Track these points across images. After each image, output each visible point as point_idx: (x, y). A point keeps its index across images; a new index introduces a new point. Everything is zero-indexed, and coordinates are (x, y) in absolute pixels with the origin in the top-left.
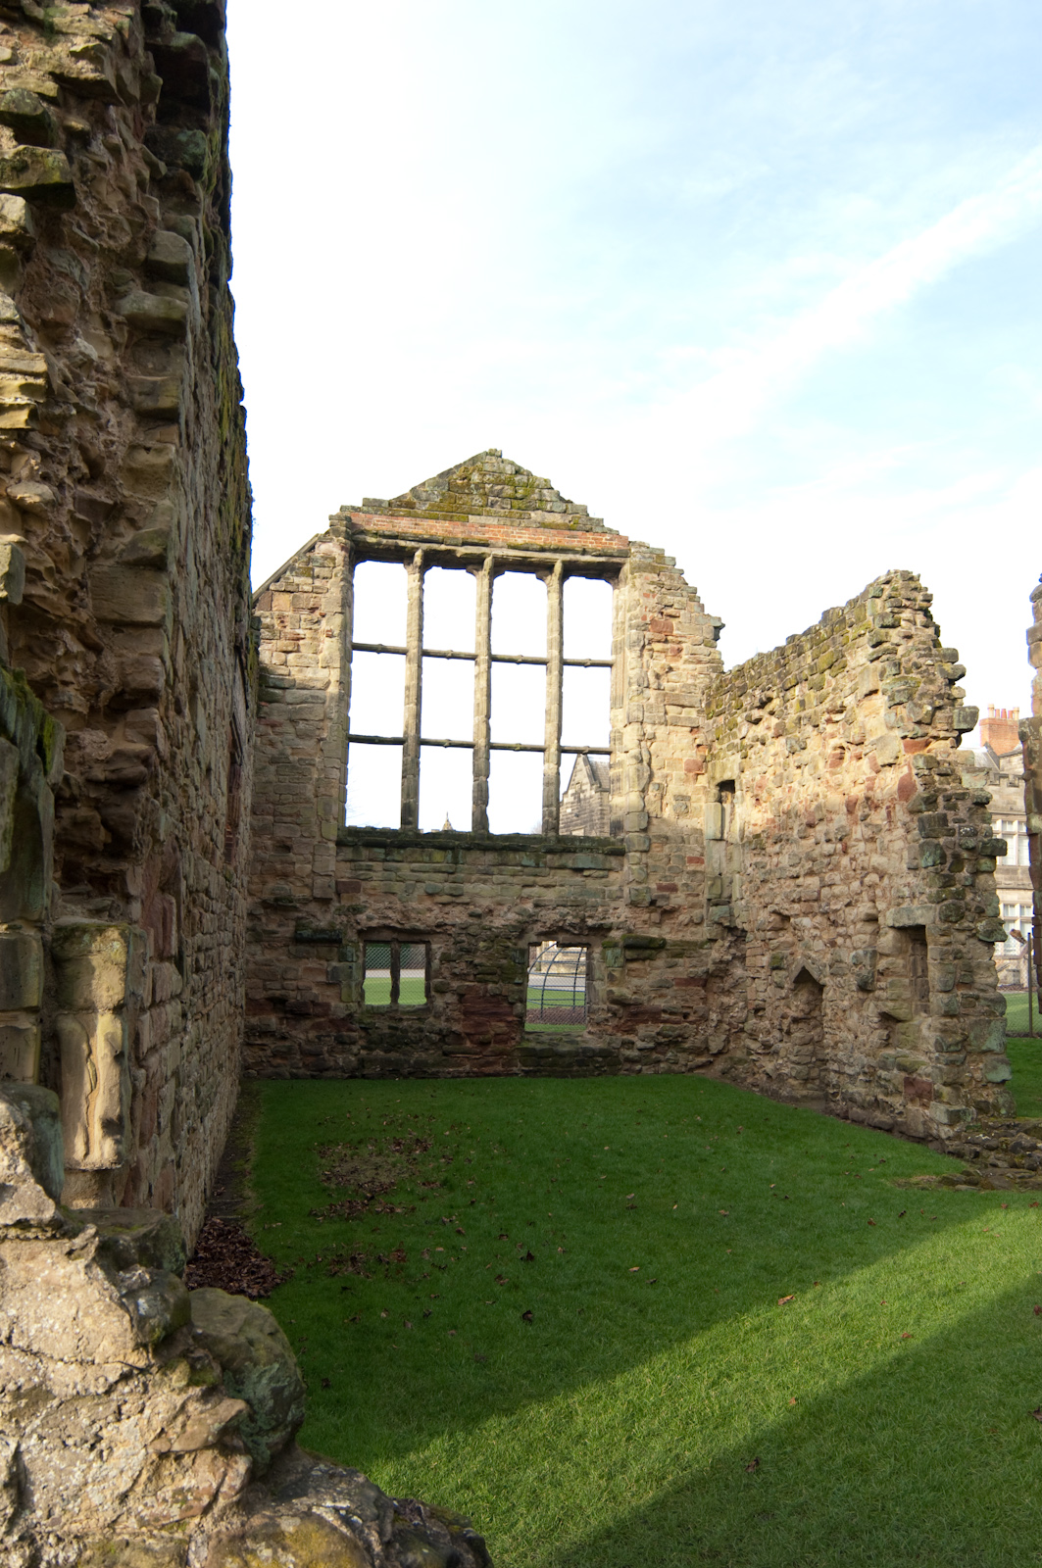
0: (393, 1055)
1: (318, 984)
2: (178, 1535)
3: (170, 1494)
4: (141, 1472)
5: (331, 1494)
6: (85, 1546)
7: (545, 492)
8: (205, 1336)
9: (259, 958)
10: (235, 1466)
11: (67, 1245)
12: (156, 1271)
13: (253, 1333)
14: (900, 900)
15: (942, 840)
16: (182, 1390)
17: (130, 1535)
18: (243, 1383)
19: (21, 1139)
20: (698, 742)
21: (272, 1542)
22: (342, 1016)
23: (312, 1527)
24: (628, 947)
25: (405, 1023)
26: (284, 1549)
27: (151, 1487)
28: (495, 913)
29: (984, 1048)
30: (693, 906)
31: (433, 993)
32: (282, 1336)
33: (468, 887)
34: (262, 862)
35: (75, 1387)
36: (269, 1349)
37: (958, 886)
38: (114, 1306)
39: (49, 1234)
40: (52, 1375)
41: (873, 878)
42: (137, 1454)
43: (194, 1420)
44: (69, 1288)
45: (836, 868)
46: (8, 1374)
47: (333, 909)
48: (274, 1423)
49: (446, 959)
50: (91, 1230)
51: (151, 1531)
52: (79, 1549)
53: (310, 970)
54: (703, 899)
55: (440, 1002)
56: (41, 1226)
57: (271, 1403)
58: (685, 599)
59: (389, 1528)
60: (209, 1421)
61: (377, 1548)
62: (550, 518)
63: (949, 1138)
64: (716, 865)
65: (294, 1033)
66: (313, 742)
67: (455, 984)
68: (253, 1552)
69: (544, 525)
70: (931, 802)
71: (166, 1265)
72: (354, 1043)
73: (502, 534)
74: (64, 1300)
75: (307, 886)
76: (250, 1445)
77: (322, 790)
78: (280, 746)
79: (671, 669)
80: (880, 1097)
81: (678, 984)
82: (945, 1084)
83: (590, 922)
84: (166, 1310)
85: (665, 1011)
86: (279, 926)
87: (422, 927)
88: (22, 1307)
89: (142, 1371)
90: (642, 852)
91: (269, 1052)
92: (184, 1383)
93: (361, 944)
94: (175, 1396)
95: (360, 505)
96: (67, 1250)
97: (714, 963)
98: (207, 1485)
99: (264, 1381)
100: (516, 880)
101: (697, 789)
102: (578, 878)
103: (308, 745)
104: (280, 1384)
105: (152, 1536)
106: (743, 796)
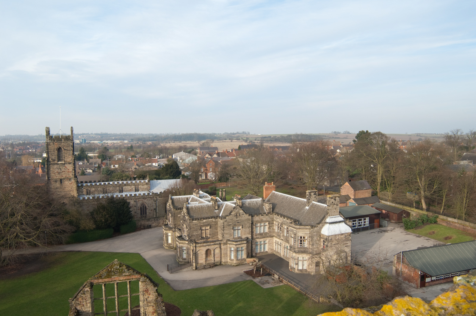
7: (125, 270)
20: (154, 308)
58: (150, 286)
62: (126, 274)
69: (125, 276)
79: (149, 297)
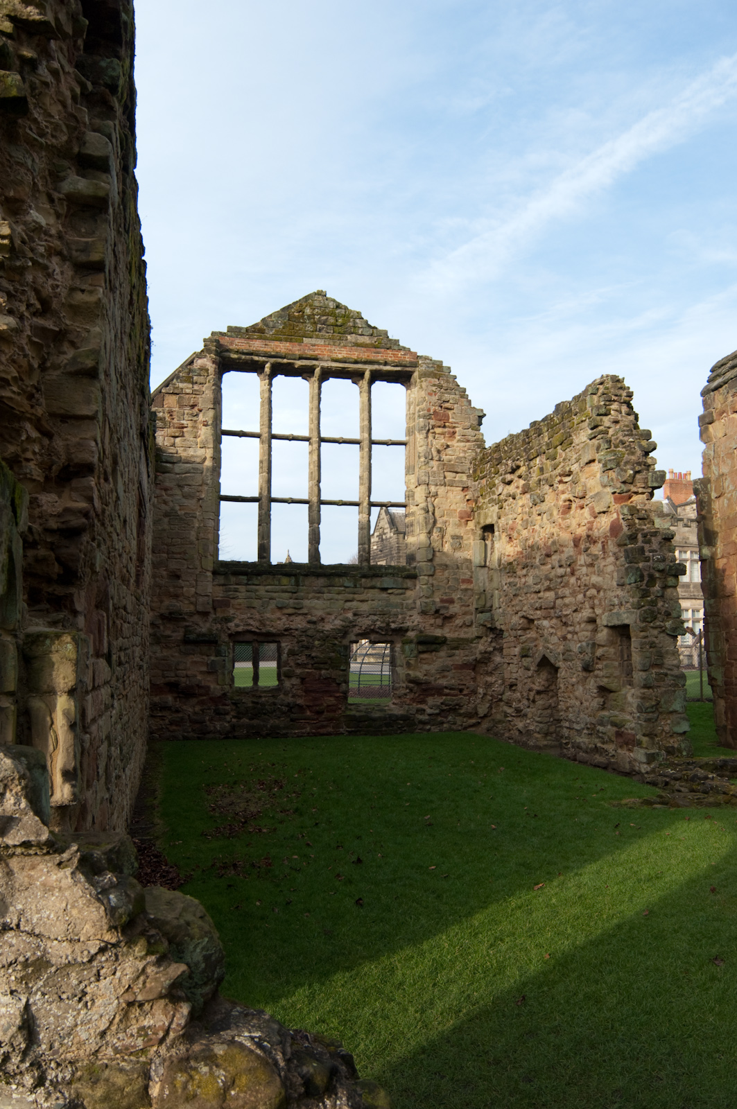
0: (255, 722)
1: (202, 672)
2: (143, 1059)
3: (136, 1030)
4: (115, 1016)
5: (247, 1028)
6: (76, 1068)
7: (358, 321)
8: (156, 920)
9: (159, 655)
10: (181, 1010)
11: (57, 858)
12: (119, 875)
13: (189, 917)
14: (612, 607)
15: (641, 565)
16: (142, 958)
17: (108, 1059)
18: (183, 952)
19: (23, 784)
20: (467, 497)
21: (208, 1062)
22: (219, 695)
23: (236, 1051)
24: (420, 643)
25: (263, 699)
26: (217, 1066)
27: (122, 1027)
28: (326, 620)
29: (671, 709)
30: (465, 614)
31: (283, 678)
32: (208, 918)
33: (306, 602)
34: (160, 587)
35: (67, 958)
36: (201, 928)
37: (652, 597)
38: (93, 900)
39: (45, 851)
40: (50, 950)
41: (593, 592)
42: (112, 1004)
43: (151, 979)
44: (60, 889)
45: (567, 585)
46: (18, 950)
47: (211, 619)
48: (205, 979)
49: (292, 653)
50: (75, 848)
51: (123, 1057)
52: (72, 1070)
53: (196, 662)
54: (472, 608)
55: (287, 684)
56: (39, 845)
57: (203, 965)
58: (457, 397)
59: (289, 1050)
60: (162, 979)
61: (282, 1064)
62: (361, 339)
63: (647, 773)
64: (481, 585)
65: (185, 707)
66: (194, 501)
67: (298, 671)
68: (195, 1069)
69: (357, 345)
70: (633, 538)
71: (126, 871)
72: (227, 714)
73: (328, 351)
74: (57, 897)
75: (192, 603)
76: (189, 995)
77: (202, 535)
78: (171, 504)
79: (448, 446)
80: (599, 745)
81: (455, 669)
82: (644, 735)
83: (393, 626)
84: (129, 902)
85: (446, 688)
86: (173, 632)
87: (274, 631)
88: (26, 903)
89: (114, 945)
90: (429, 576)
91: (167, 722)
92: (143, 953)
93: (231, 644)
94: (138, 963)
95: (226, 331)
96: (58, 862)
97: (481, 653)
98: (161, 1023)
99: (198, 950)
100: (340, 597)
101: (468, 531)
102: (384, 595)
103: (191, 503)
104: (209, 952)
105: (124, 1060)
106: (500, 535)
